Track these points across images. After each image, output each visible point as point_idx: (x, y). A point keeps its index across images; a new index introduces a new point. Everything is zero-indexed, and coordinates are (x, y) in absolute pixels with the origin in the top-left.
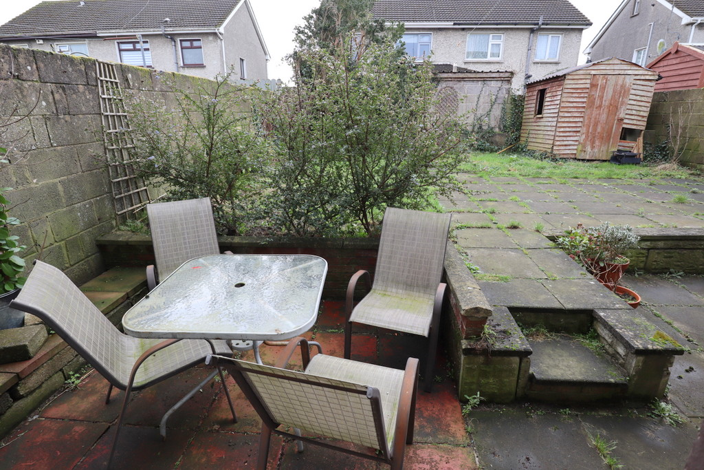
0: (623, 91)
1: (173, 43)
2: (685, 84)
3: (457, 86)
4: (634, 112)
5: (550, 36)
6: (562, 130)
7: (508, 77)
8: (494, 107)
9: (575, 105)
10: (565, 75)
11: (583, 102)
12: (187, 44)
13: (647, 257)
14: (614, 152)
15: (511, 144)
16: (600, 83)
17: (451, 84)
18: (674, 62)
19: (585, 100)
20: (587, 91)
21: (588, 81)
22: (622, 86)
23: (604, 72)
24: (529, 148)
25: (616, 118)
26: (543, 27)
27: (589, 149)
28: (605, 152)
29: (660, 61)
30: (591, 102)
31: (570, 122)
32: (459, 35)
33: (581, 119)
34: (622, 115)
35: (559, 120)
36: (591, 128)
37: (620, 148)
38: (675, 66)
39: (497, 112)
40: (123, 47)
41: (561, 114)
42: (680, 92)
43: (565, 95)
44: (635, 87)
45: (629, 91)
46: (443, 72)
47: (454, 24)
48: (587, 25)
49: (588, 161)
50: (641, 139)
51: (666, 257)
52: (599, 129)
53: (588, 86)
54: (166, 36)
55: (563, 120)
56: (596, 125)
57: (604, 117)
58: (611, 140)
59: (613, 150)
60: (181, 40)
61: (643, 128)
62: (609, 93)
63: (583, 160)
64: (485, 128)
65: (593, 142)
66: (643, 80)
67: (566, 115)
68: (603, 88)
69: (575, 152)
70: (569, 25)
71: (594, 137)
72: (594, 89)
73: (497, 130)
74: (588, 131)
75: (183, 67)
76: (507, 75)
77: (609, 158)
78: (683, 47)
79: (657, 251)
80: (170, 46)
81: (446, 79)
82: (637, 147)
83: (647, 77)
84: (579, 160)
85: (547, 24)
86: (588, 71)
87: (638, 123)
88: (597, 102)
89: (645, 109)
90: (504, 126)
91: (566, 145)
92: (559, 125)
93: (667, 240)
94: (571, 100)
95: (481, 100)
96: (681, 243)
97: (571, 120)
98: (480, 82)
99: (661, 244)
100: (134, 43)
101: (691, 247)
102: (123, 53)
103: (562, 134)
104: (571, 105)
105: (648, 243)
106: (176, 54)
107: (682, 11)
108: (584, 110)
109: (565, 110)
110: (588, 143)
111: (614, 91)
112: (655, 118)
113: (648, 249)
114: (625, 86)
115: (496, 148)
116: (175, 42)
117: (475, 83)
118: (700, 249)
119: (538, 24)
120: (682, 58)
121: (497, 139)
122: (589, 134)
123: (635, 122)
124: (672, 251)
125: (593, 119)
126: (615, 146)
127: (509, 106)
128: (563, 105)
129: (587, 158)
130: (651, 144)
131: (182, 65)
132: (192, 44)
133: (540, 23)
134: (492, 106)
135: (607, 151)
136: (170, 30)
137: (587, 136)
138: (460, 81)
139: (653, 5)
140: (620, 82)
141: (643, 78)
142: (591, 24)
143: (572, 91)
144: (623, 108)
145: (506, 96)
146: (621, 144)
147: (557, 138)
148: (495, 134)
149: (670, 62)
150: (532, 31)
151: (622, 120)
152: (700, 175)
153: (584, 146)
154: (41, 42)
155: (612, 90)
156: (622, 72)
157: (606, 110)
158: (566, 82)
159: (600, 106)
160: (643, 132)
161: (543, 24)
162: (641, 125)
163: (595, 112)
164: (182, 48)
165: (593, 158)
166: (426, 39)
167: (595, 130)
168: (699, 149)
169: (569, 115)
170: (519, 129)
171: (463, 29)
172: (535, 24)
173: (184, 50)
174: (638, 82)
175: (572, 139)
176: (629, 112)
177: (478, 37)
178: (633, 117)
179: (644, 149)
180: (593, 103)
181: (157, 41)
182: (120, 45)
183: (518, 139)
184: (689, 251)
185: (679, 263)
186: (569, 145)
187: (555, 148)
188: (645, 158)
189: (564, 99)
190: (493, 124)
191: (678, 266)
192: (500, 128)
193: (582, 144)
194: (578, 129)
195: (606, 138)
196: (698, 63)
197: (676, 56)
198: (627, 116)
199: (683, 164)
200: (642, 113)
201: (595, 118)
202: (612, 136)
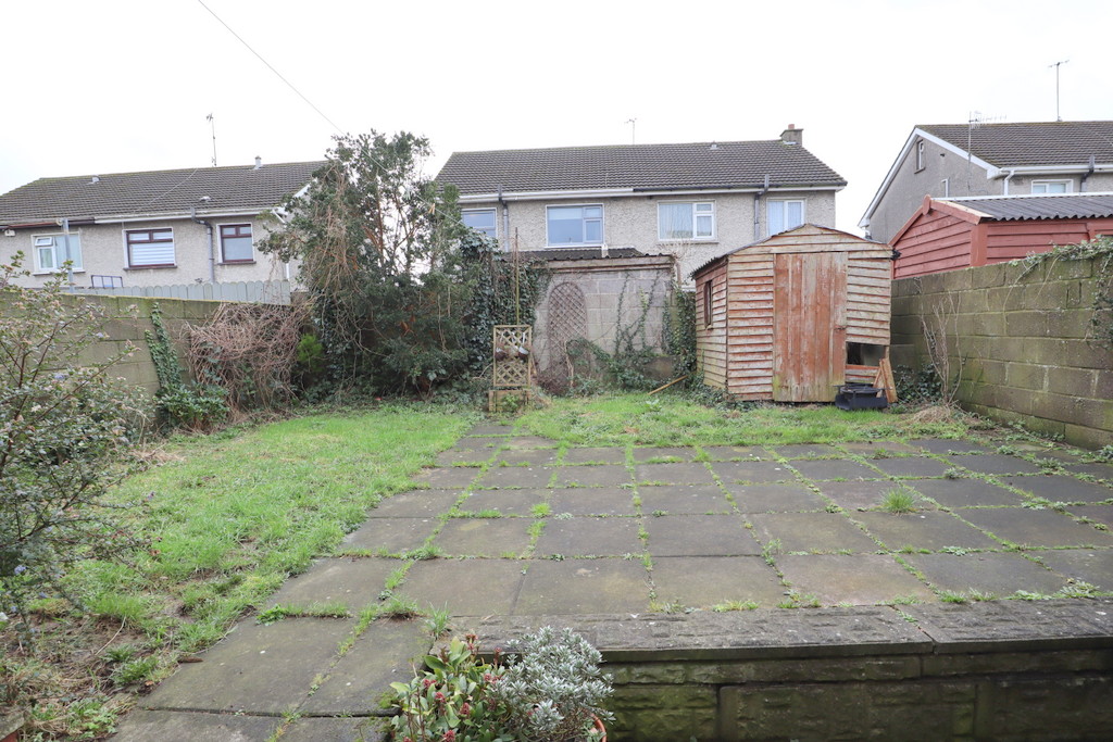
0: (833, 280)
1: (209, 230)
2: (952, 263)
3: (581, 280)
4: (863, 315)
5: (786, 202)
6: (738, 350)
7: (668, 264)
8: (650, 312)
9: (753, 305)
10: (725, 257)
11: (768, 301)
12: (232, 231)
13: (718, 706)
14: (839, 387)
15: (681, 375)
16: (790, 266)
17: (570, 278)
18: (931, 228)
19: (770, 297)
20: (771, 281)
21: (770, 265)
22: (829, 271)
23: (793, 249)
24: (706, 382)
25: (831, 325)
26: (770, 190)
27: (793, 383)
28: (823, 387)
29: (910, 228)
30: (781, 300)
31: (751, 336)
32: (644, 206)
33: (770, 331)
34: (841, 322)
35: (730, 334)
36: (790, 345)
37: (852, 379)
38: (934, 234)
39: (655, 321)
40: (134, 237)
41: (731, 323)
42: (937, 276)
43: (731, 290)
44: (855, 271)
45: (844, 278)
46: (555, 260)
47: (635, 191)
48: (839, 185)
49: (796, 404)
50: (886, 362)
51: (769, 707)
52: (805, 347)
53: (771, 273)
54: (196, 220)
55: (736, 333)
56: (797, 340)
57: (809, 324)
58: (831, 366)
59: (838, 383)
60: (221, 227)
61: (887, 342)
62: (810, 284)
63: (787, 403)
64: (638, 348)
65: (799, 371)
66: (868, 259)
67: (741, 323)
68: (798, 276)
69: (769, 389)
70: (811, 185)
71: (799, 362)
72: (782, 278)
73: (659, 351)
74: (787, 353)
75: (221, 265)
76: (663, 260)
77: (832, 398)
78: (937, 203)
79: (740, 690)
80: (204, 235)
81: (561, 271)
82: (881, 375)
83: (874, 255)
84: (779, 403)
85: (778, 186)
86: (767, 249)
87: (875, 333)
88: (793, 301)
89: (882, 308)
90: (671, 345)
91: (749, 378)
92: (731, 342)
93: (761, 659)
94: (745, 297)
95: (626, 301)
96: (802, 668)
97: (752, 332)
98: (620, 273)
99: (747, 671)
100: (151, 232)
101: (831, 676)
102: (134, 246)
103: (739, 358)
104: (747, 306)
105: (712, 669)
106: (212, 246)
107: (985, 160)
108: (771, 314)
109: (738, 315)
110: (791, 372)
111: (819, 280)
112: (904, 323)
113: (718, 686)
114: (836, 269)
115: (655, 383)
116: (211, 228)
117: (612, 274)
118: (860, 682)
119: (763, 186)
120: (940, 222)
121: (659, 367)
122: (789, 357)
123: (868, 332)
124: (782, 688)
125: (790, 330)
126: (841, 376)
127: (675, 311)
128: (731, 306)
129: (794, 399)
130: (910, 370)
131: (221, 261)
132: (237, 231)
133: (766, 184)
134: (645, 311)
135: (827, 386)
136: (204, 213)
137: (786, 361)
138: (585, 273)
139: (943, 155)
140: (826, 265)
141: (865, 255)
142: (845, 184)
143: (743, 282)
144: (840, 308)
145: (668, 294)
146: (848, 371)
147: (731, 366)
148: (654, 358)
149: (925, 229)
150: (757, 196)
151: (842, 329)
152: (992, 429)
153: (784, 379)
154: (12, 233)
155: (814, 278)
156: (827, 248)
157: (811, 314)
158: (731, 267)
159: (799, 307)
160: (888, 349)
161: (771, 186)
162: (882, 337)
163: (792, 318)
164: (223, 238)
165: (804, 400)
166: (593, 213)
167: (797, 346)
168: (984, 379)
169: (746, 323)
170: (694, 349)
171: (651, 197)
172: (759, 187)
173: (226, 240)
174: (860, 263)
175: (758, 365)
176: (854, 315)
177: (676, 207)
178: (863, 324)
179: (896, 377)
180: (785, 301)
181: (184, 228)
182: (131, 235)
183: (692, 366)
184: (831, 687)
185: (809, 723)
186: (757, 377)
187: (730, 383)
188: (901, 397)
189: (731, 297)
190: (651, 340)
191: (811, 730)
192: (664, 348)
193: (779, 374)
194: (767, 349)
195: (821, 362)
196: (964, 228)
197: (931, 219)
198: (852, 323)
199: (966, 406)
200: (878, 317)
201: (795, 329)
202: (831, 357)
